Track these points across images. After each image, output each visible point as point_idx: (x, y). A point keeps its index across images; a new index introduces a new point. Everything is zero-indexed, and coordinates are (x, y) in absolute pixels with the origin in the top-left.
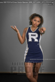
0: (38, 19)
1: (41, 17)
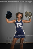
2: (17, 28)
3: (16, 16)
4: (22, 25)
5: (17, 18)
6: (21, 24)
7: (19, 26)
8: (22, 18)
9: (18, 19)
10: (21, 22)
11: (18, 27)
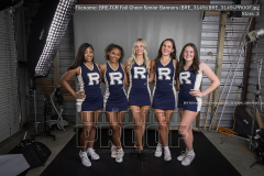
0: (117, 51)
1: (120, 48)
2: (111, 87)
3: (104, 54)
4: (122, 79)
5: (108, 58)
6: (121, 75)
7: (116, 81)
8: (120, 61)
9: (112, 62)
10: (120, 70)
11: (112, 83)
